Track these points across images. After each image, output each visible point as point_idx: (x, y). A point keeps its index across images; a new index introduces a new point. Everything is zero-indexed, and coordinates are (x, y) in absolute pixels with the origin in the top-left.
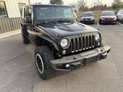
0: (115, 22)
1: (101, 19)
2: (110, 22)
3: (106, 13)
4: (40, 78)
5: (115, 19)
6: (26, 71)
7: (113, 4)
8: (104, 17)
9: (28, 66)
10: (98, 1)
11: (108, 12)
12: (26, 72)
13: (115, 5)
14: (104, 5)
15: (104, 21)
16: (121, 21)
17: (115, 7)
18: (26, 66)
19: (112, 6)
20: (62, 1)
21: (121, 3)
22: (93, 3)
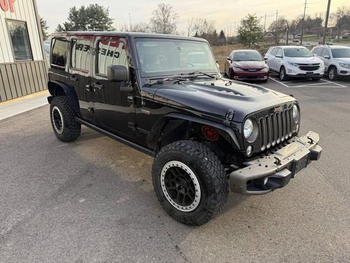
0: (266, 77)
1: (235, 69)
2: (255, 76)
3: (243, 54)
4: (181, 226)
5: (266, 70)
6: (130, 215)
7: (240, 32)
8: (238, 64)
9: (122, 200)
10: (205, 22)
11: (247, 53)
12: (131, 217)
13: (245, 34)
14: (218, 32)
15: (241, 74)
16: (277, 74)
17: (245, 39)
18: (118, 202)
19: (238, 36)
20: (109, 17)
21: (257, 28)
22: (193, 25)
